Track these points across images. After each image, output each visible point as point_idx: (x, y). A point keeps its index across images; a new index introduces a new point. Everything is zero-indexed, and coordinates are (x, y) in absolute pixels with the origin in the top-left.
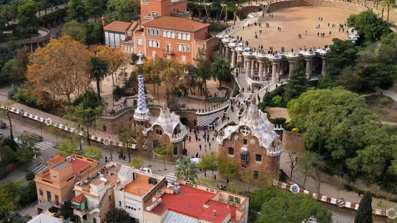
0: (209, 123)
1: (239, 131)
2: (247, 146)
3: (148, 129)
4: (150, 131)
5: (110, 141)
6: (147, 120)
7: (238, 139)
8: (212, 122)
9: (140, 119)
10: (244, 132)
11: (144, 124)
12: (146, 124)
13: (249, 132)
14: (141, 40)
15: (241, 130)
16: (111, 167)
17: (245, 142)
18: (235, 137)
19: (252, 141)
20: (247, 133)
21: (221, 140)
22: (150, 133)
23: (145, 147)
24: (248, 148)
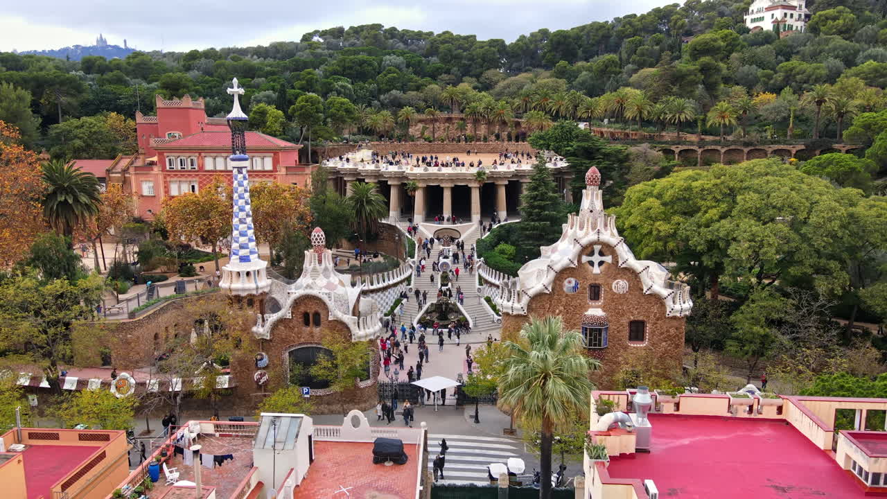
0: (385, 311)
1: (579, 261)
2: (600, 302)
3: (272, 318)
4: (281, 321)
5: (132, 381)
6: (266, 290)
7: (575, 288)
8: (389, 309)
9: (244, 290)
10: (591, 263)
11: (257, 304)
12: (262, 303)
13: (608, 259)
14: (151, 184)
15: (585, 259)
16: (194, 440)
17: (595, 292)
18: (566, 282)
19: (621, 285)
20: (601, 263)
21: (519, 301)
22: (281, 328)
23: (262, 375)
24: (604, 308)
